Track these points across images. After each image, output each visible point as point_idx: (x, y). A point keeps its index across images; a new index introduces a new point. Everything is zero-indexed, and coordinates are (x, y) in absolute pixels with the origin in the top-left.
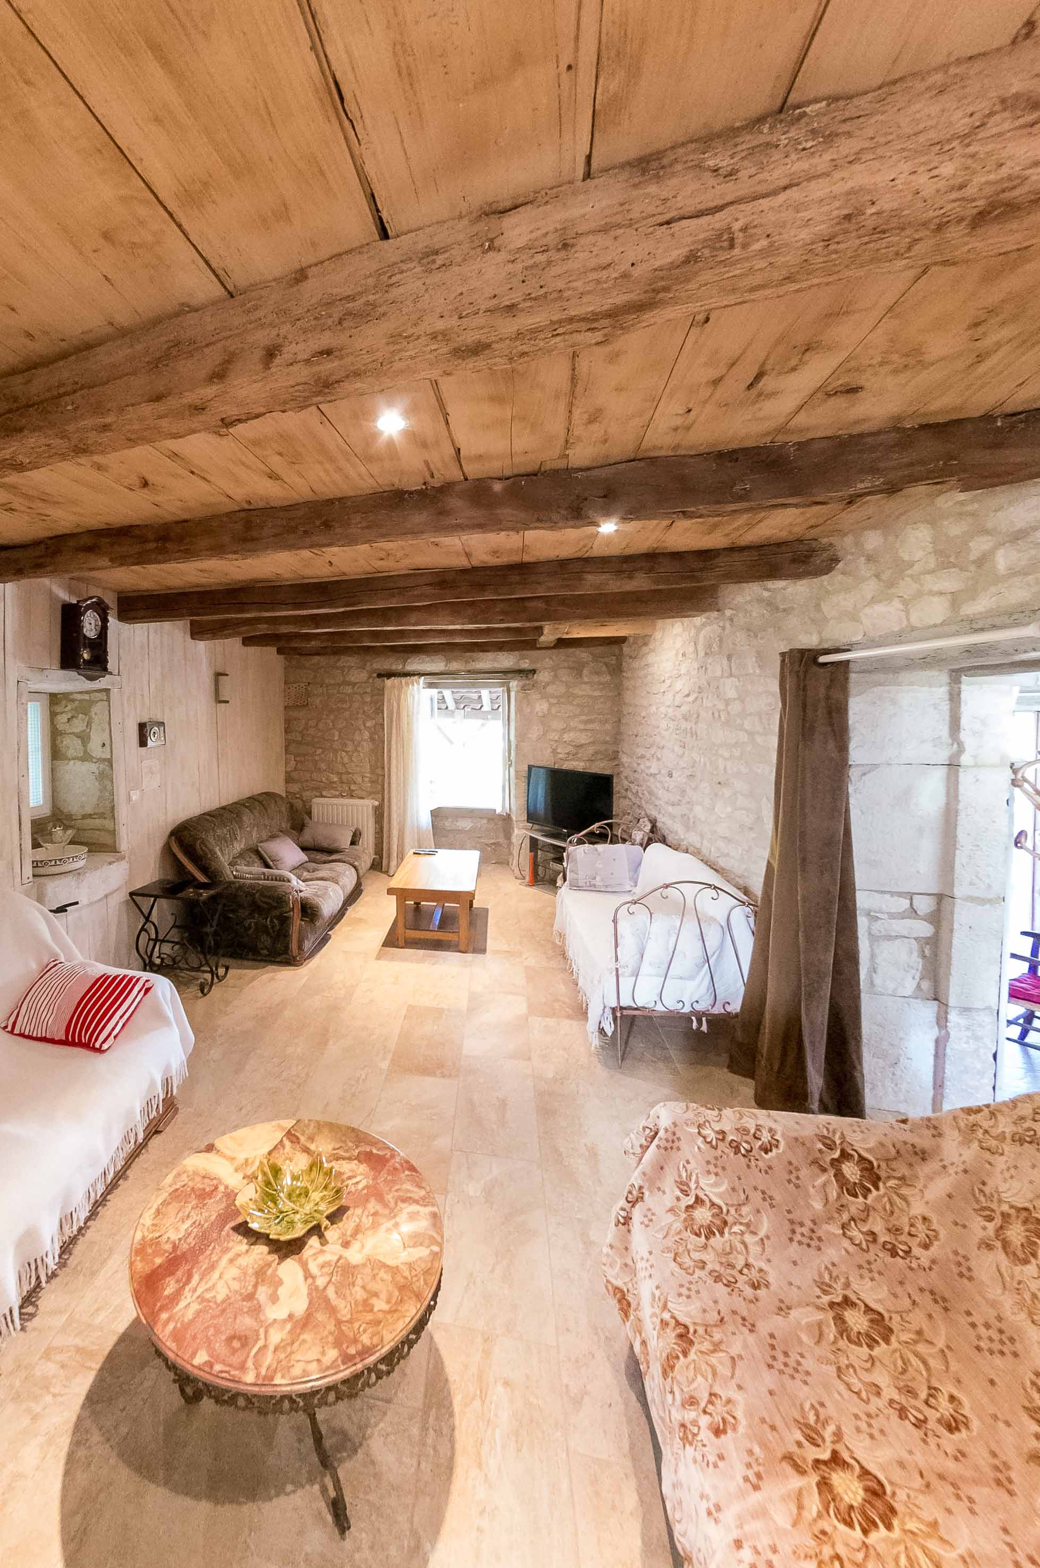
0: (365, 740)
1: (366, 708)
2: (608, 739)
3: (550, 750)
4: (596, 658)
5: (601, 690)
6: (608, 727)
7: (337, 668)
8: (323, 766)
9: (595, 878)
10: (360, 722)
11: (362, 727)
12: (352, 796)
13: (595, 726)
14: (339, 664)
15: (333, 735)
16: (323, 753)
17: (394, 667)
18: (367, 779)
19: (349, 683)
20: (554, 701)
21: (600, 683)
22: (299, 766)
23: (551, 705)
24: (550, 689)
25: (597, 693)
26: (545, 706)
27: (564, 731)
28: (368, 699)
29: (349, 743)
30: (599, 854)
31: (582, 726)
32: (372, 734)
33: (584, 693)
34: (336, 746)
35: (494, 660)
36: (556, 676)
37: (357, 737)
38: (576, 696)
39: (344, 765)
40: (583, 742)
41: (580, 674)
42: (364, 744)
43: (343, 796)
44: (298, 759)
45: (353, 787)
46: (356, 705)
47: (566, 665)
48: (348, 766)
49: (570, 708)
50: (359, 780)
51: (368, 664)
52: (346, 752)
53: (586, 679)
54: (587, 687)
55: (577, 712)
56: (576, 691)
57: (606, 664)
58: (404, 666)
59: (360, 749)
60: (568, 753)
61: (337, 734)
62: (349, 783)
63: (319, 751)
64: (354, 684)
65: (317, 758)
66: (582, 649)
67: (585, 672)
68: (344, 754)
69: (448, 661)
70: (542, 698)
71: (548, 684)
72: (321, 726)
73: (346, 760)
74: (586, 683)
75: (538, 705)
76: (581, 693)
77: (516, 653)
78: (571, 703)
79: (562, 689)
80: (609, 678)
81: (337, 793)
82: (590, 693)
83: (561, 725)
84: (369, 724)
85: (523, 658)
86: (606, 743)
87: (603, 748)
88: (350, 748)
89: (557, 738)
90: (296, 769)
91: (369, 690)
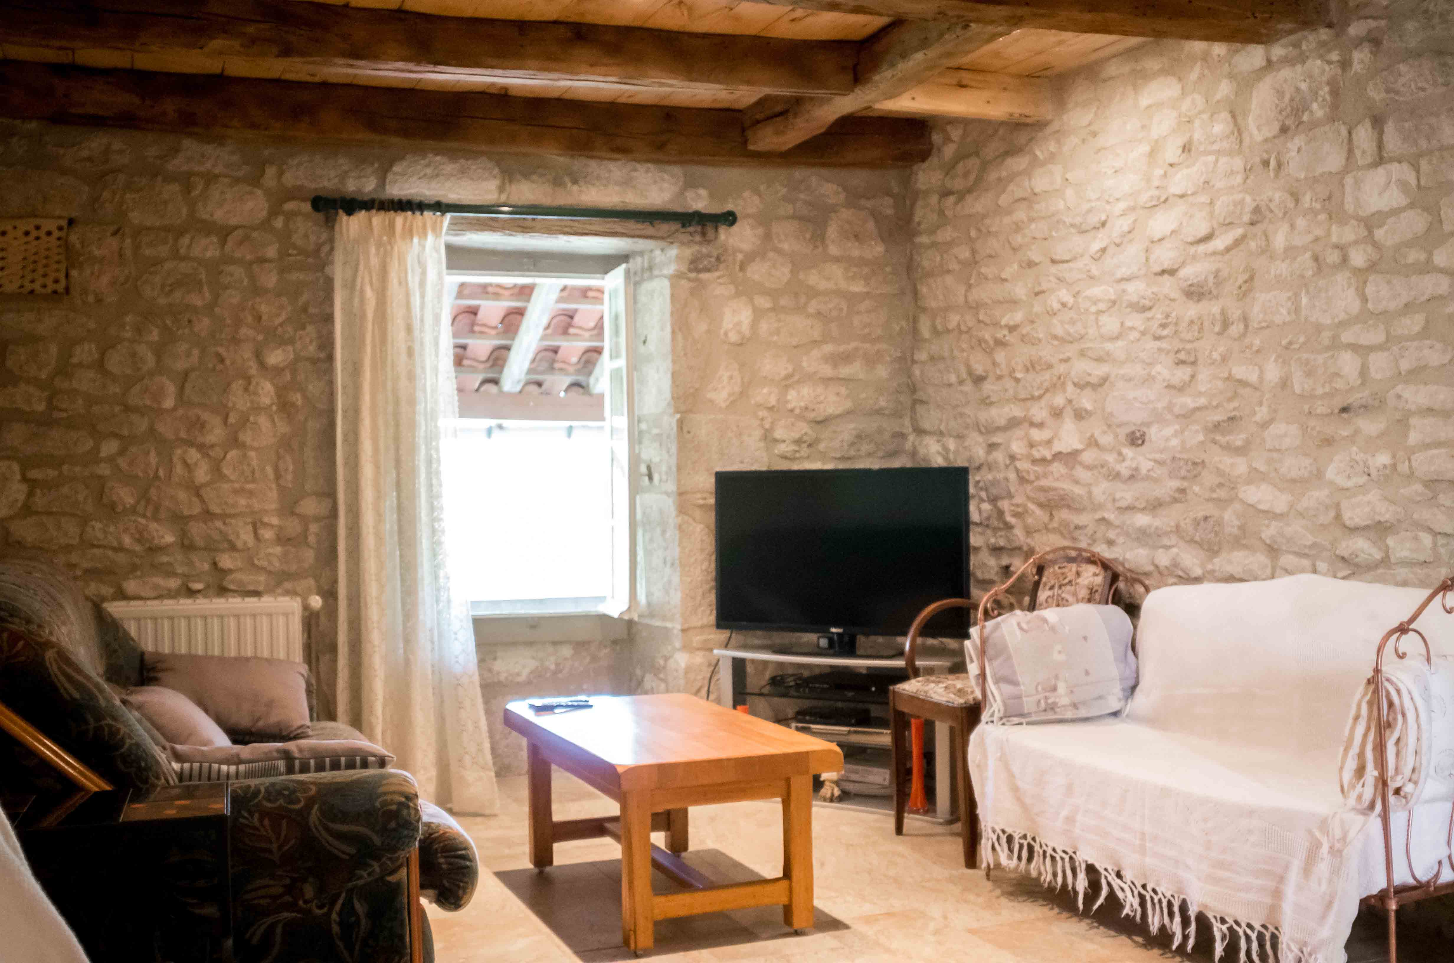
0: (267, 408)
1: (264, 308)
2: (882, 403)
3: (758, 433)
4: (854, 198)
5: (866, 279)
6: (882, 372)
7: (170, 178)
8: (126, 496)
9: (1054, 689)
10: (247, 352)
11: (253, 369)
12: (223, 591)
13: (854, 369)
14: (177, 164)
15: (159, 395)
16: (122, 452)
17: (351, 187)
18: (268, 534)
19: (208, 228)
20: (764, 302)
21: (862, 262)
22: (40, 501)
23: (758, 314)
24: (757, 271)
25: (857, 287)
26: (745, 316)
27: (787, 383)
28: (270, 279)
29: (215, 421)
30: (1053, 629)
31: (827, 370)
32: (281, 392)
33: (830, 285)
34: (165, 429)
35: (627, 183)
36: (767, 237)
37: (239, 400)
38: (813, 293)
39: (197, 491)
40: (831, 410)
41: (819, 238)
42: (263, 421)
43: (191, 593)
44: (34, 474)
45: (226, 561)
46: (233, 297)
47: (789, 209)
48: (208, 494)
49: (799, 322)
50: (245, 536)
51: (271, 171)
52: (202, 448)
53: (833, 250)
54: (836, 271)
55: (816, 335)
56: (813, 279)
57: (874, 214)
58: (382, 183)
59: (246, 437)
60: (798, 442)
61: (171, 389)
62: (211, 548)
63: (110, 447)
64: (224, 233)
65: (104, 470)
66: (825, 172)
67: (832, 231)
68: (193, 455)
69: (508, 176)
70: (738, 294)
71: (750, 257)
72: (115, 362)
73: (202, 474)
74: (837, 260)
75: (728, 313)
76: (823, 285)
77: (677, 170)
78: (799, 309)
79: (783, 273)
80: (879, 249)
81: (174, 583)
82: (843, 285)
83: (780, 367)
84: (275, 357)
85: (690, 184)
86: (879, 412)
87: (870, 425)
88: (216, 434)
89: (773, 401)
90: (27, 510)
91: (271, 252)
